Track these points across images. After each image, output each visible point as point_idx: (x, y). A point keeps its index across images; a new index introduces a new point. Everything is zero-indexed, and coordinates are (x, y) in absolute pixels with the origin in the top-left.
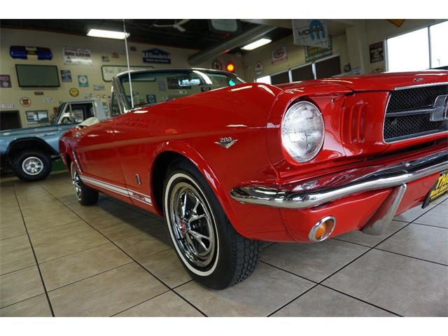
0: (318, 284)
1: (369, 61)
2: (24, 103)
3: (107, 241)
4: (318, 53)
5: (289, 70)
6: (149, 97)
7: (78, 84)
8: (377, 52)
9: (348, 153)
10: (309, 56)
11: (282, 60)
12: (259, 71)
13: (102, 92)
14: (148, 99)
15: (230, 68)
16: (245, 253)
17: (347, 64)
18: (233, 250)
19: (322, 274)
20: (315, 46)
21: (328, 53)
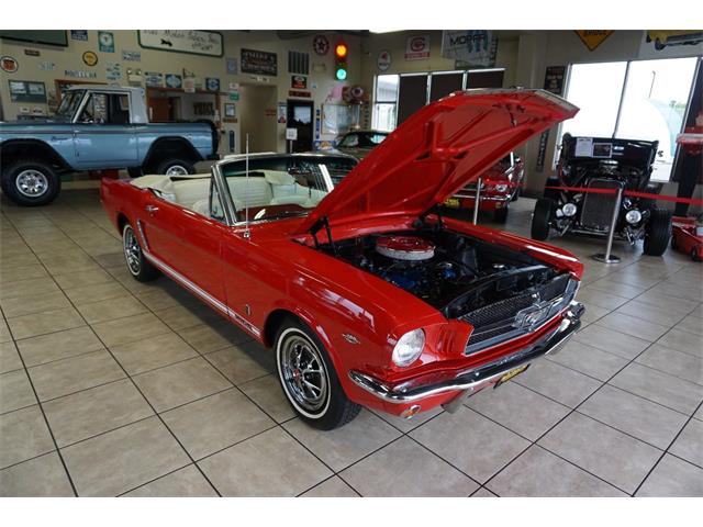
2: (7, 67)
3: (194, 354)
5: (429, 73)
6: (210, 82)
7: (97, 46)
8: (555, 79)
11: (421, 55)
12: (385, 65)
13: (134, 65)
14: (207, 84)
15: (341, 51)
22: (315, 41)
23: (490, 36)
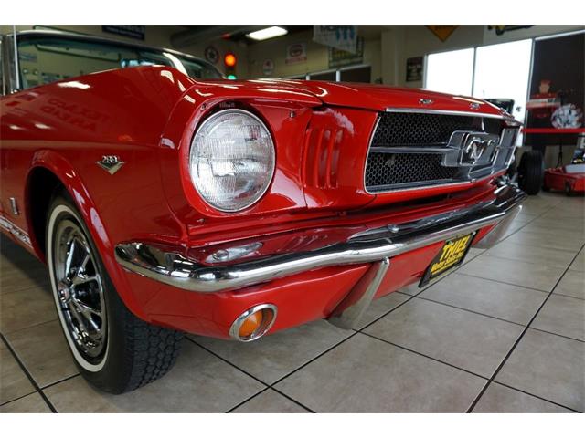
0: (269, 387)
1: (405, 78)
4: (345, 58)
5: (307, 74)
8: (415, 69)
9: (312, 204)
10: (334, 60)
11: (299, 60)
12: (268, 70)
13: (31, 65)
15: (230, 60)
16: (150, 343)
17: (378, 78)
18: (128, 339)
19: (279, 370)
20: (342, 49)
21: (359, 60)
22: (206, 51)
23: (356, 30)
